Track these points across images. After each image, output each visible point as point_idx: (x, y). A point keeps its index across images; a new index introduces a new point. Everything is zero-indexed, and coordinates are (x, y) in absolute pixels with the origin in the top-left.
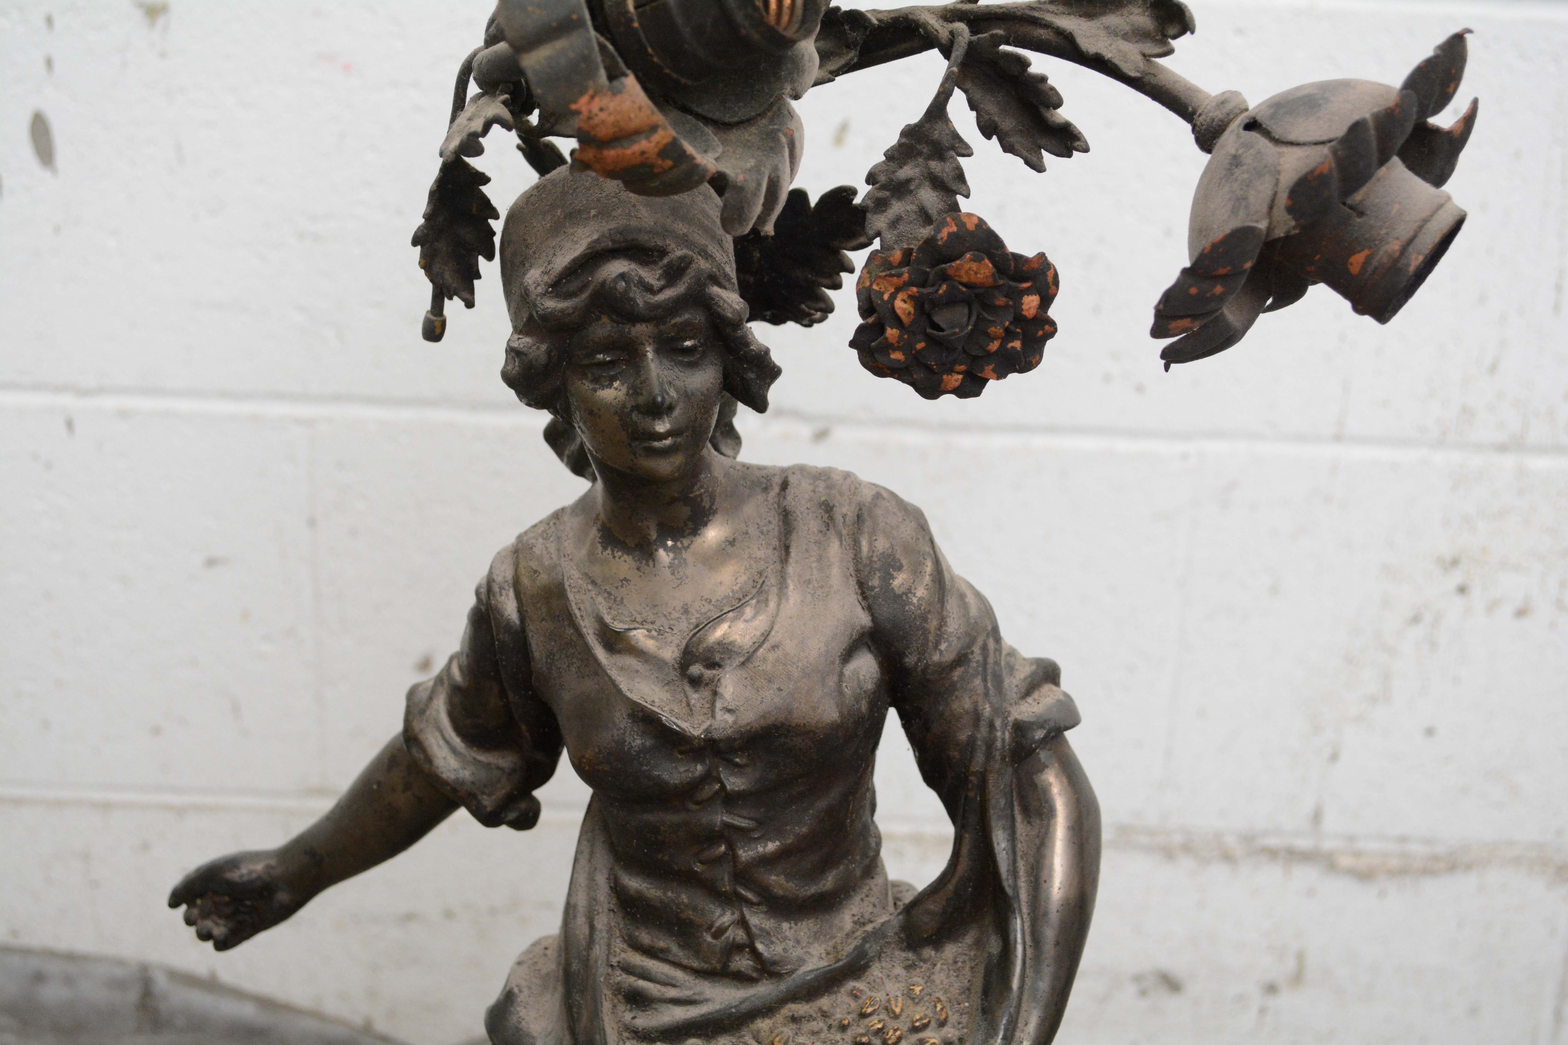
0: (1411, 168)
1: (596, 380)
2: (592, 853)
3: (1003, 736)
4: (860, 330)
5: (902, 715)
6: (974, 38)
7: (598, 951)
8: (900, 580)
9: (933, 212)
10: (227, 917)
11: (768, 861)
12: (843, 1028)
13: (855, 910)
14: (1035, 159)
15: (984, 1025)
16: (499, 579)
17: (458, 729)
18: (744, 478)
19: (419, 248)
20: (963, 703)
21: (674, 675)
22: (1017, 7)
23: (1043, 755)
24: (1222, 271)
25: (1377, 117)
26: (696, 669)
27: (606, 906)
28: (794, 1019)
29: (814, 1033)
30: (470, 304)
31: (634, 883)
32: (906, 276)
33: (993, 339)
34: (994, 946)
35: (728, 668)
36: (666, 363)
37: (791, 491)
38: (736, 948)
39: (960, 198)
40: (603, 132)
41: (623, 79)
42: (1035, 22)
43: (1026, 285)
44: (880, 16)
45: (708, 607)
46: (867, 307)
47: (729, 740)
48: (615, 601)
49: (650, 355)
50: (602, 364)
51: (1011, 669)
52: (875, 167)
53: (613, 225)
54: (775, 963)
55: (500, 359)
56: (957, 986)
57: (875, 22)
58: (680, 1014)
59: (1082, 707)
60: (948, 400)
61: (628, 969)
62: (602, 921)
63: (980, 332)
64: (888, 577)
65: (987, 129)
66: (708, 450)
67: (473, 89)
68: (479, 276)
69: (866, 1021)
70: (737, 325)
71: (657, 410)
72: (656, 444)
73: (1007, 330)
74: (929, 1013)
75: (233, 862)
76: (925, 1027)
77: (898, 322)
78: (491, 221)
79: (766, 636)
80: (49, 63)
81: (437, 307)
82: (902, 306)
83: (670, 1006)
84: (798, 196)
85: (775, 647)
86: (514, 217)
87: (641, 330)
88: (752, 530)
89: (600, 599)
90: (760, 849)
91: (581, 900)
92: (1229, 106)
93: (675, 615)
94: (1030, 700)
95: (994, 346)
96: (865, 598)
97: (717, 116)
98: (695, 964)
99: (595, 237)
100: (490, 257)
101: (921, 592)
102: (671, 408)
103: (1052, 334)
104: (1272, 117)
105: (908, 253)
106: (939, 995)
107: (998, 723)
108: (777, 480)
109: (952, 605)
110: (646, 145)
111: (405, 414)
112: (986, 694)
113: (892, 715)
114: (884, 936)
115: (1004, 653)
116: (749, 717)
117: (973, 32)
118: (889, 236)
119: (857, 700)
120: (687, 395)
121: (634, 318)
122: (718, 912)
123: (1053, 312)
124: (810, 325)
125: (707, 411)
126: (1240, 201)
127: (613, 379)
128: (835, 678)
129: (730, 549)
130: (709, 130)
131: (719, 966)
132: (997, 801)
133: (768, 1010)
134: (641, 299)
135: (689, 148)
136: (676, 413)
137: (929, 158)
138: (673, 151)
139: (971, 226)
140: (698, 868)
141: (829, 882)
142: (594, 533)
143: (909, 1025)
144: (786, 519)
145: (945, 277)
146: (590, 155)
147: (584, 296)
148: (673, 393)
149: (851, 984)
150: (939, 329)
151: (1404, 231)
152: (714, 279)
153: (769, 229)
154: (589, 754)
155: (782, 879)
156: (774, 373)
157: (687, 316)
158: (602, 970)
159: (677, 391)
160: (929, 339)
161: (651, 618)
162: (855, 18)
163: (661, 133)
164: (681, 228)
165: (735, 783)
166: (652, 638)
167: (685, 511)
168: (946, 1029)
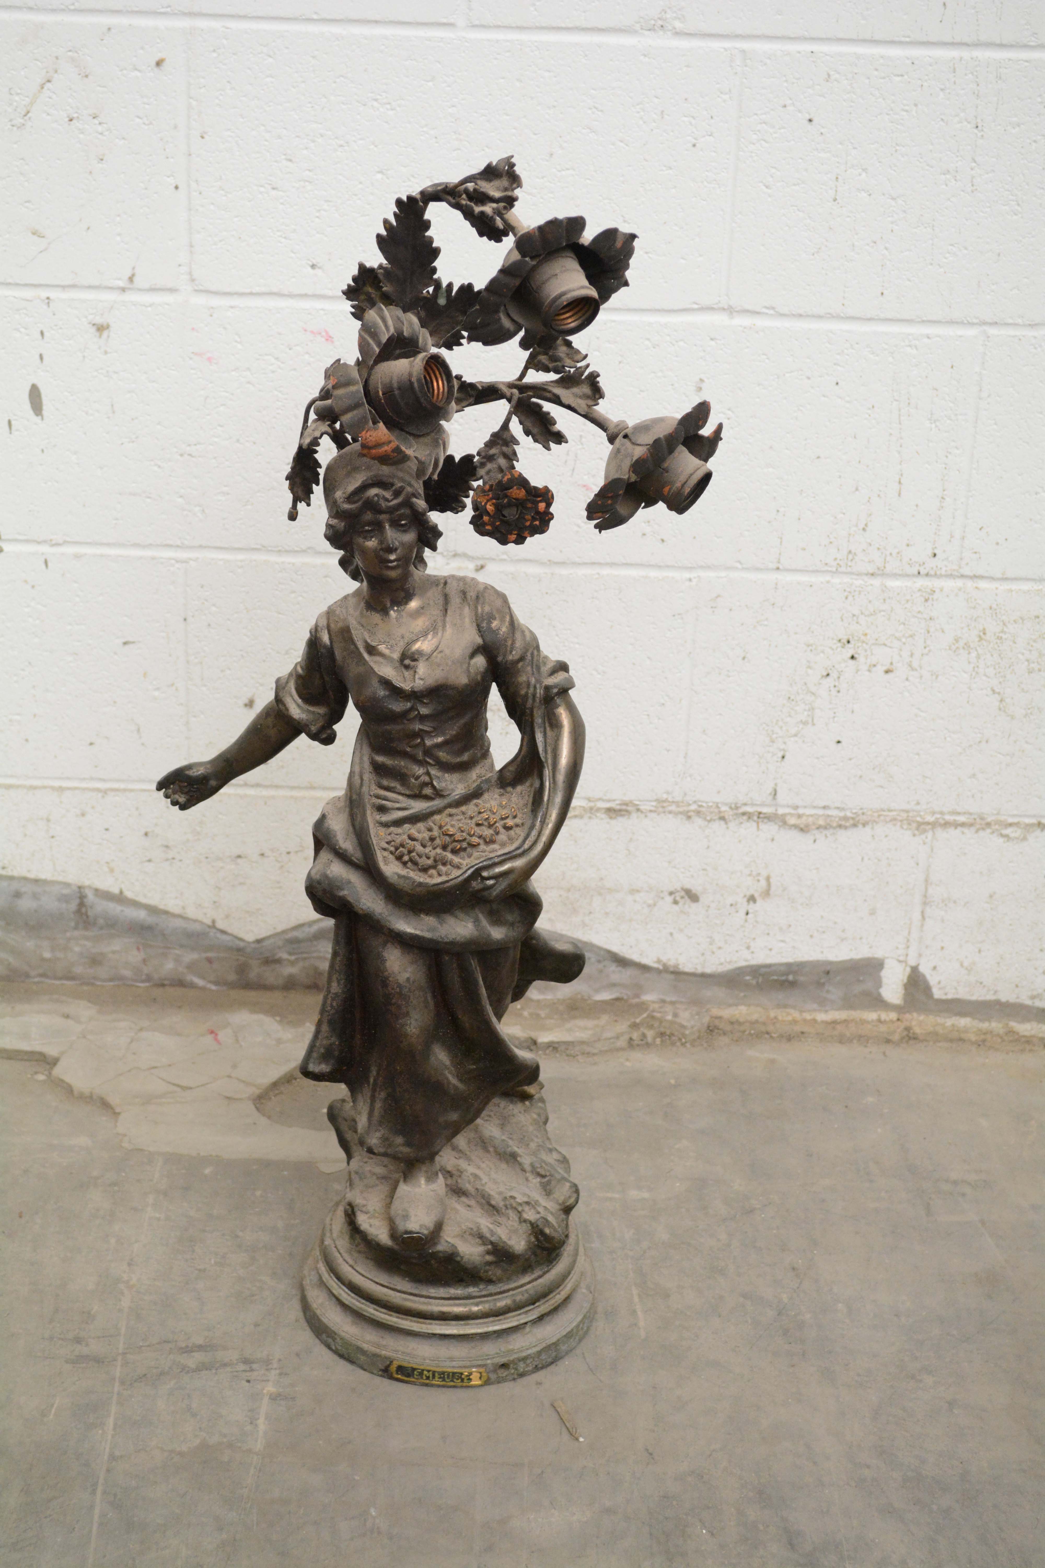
0: (691, 452)
1: (365, 538)
2: (361, 748)
3: (540, 692)
4: (473, 517)
5: (498, 686)
6: (521, 396)
7: (365, 789)
8: (495, 624)
9: (504, 468)
10: (186, 793)
11: (438, 746)
12: (471, 818)
13: (477, 771)
14: (547, 445)
15: (532, 816)
16: (320, 625)
17: (300, 696)
18: (428, 580)
19: (288, 481)
20: (522, 678)
21: (398, 664)
22: (538, 384)
23: (558, 701)
24: (610, 495)
25: (665, 436)
26: (407, 662)
27: (368, 770)
28: (450, 815)
29: (459, 820)
30: (309, 505)
31: (380, 759)
32: (491, 496)
33: (527, 521)
34: (537, 784)
35: (421, 661)
36: (394, 530)
37: (448, 586)
38: (425, 784)
39: (515, 462)
40: (370, 444)
41: (379, 424)
42: (545, 390)
43: (539, 499)
44: (484, 385)
45: (412, 635)
46: (476, 508)
47: (421, 692)
48: (372, 633)
49: (387, 527)
50: (368, 531)
51: (545, 664)
52: (480, 449)
53: (372, 474)
54: (441, 791)
55: (323, 529)
56: (522, 802)
57: (480, 388)
58: (401, 814)
59: (575, 680)
60: (511, 546)
61: (378, 797)
62: (367, 777)
63: (521, 518)
64: (489, 623)
65: (527, 433)
66: (412, 568)
67: (312, 416)
68: (313, 493)
69: (481, 815)
70: (424, 514)
71: (390, 550)
72: (390, 564)
73: (533, 517)
74: (509, 812)
75: (189, 767)
76: (507, 818)
77: (488, 514)
78: (318, 469)
79: (437, 647)
80: (41, 357)
81: (294, 506)
82: (490, 508)
83: (397, 811)
84: (450, 458)
85: (441, 652)
86: (329, 469)
87: (383, 517)
88: (431, 602)
89: (365, 633)
90: (435, 741)
91: (357, 769)
92: (620, 427)
93: (398, 639)
94: (553, 677)
95: (528, 524)
96: (480, 632)
97: (415, 432)
98: (408, 792)
99: (365, 478)
100: (318, 484)
101: (504, 629)
102: (396, 549)
103: (552, 518)
104: (633, 433)
105: (491, 486)
106: (514, 806)
107: (538, 686)
108: (443, 581)
109: (518, 635)
110: (386, 448)
111: (240, 556)
112: (533, 674)
113: (494, 687)
114: (491, 782)
115: (541, 656)
116: (431, 682)
117: (520, 393)
118: (486, 477)
119: (476, 674)
120: (402, 544)
121: (381, 512)
122: (417, 769)
123: (552, 510)
124: (457, 513)
125: (411, 551)
126: (619, 467)
127: (372, 537)
128: (467, 665)
129: (422, 611)
130: (411, 438)
131: (418, 792)
132: (538, 720)
133: (439, 811)
134: (383, 504)
135: (403, 448)
136: (398, 551)
137: (503, 445)
138: (397, 450)
139: (516, 476)
140: (408, 749)
141: (465, 757)
142: (362, 604)
143: (500, 817)
144: (446, 598)
145: (506, 496)
146: (365, 451)
147: (360, 503)
148: (397, 543)
149: (475, 801)
150: (504, 516)
151: (682, 478)
152: (414, 495)
153: (435, 477)
154: (362, 698)
155: (445, 754)
156: (439, 534)
157: (402, 511)
158: (366, 798)
159: (399, 542)
160: (501, 521)
161: (388, 640)
162: (472, 386)
163: (393, 443)
164: (400, 474)
165: (424, 711)
166: (388, 648)
167: (402, 594)
168: (516, 820)
